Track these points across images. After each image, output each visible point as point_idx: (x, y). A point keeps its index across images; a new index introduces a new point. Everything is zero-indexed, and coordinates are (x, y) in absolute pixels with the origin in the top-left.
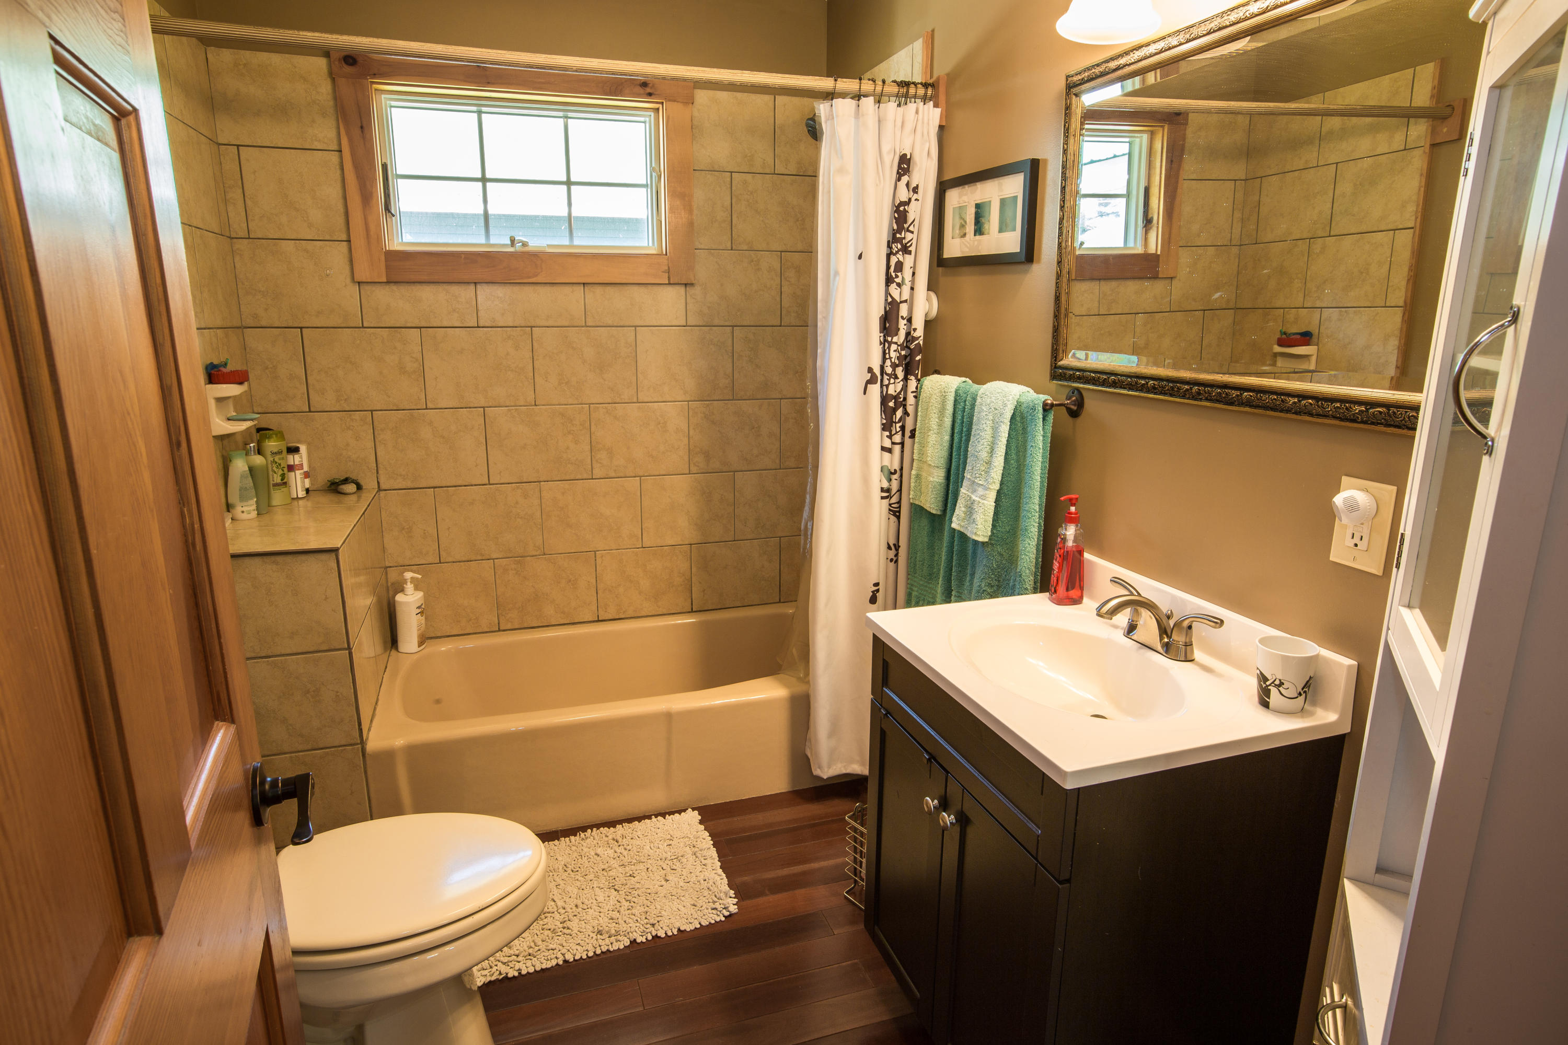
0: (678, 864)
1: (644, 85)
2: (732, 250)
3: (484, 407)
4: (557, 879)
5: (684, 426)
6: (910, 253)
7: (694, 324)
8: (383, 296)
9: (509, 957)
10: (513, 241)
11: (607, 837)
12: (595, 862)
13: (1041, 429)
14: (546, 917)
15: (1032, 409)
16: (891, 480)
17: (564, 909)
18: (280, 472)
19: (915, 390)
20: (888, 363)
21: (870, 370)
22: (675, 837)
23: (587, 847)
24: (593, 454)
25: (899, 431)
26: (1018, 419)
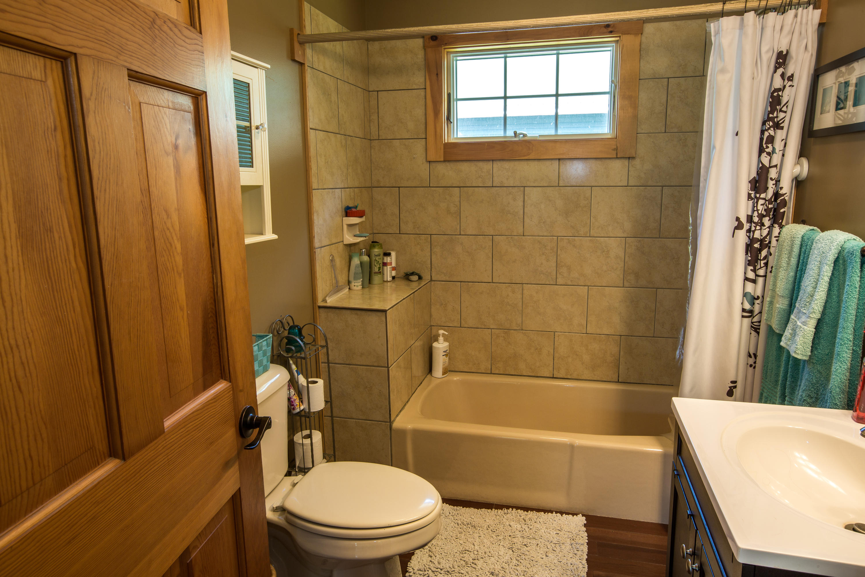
0: (558, 548)
1: (608, 26)
2: (665, 132)
3: (492, 236)
4: (481, 533)
5: (622, 254)
6: (782, 128)
7: (633, 184)
8: (442, 169)
9: (437, 568)
10: (515, 133)
11: (521, 516)
12: (507, 529)
13: (858, 271)
14: (465, 553)
15: (851, 254)
16: (754, 304)
17: (478, 552)
18: (378, 266)
19: (778, 235)
20: (756, 214)
21: (738, 219)
22: (563, 529)
23: (506, 519)
24: (558, 269)
25: (763, 267)
26: (841, 262)
